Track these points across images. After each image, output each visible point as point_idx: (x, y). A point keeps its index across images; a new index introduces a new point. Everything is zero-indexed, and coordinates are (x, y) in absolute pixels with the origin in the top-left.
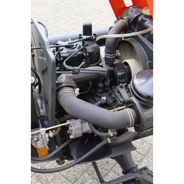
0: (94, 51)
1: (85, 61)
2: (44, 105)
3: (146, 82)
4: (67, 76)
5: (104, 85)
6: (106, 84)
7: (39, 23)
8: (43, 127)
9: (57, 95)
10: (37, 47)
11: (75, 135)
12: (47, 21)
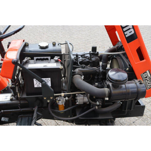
0: (96, 61)
1: (90, 65)
2: (66, 87)
3: (115, 74)
4: (79, 70)
5: (98, 77)
6: (99, 77)
7: (70, 44)
8: (63, 93)
9: (72, 78)
10: (67, 54)
11: (79, 102)
12: (80, 49)
